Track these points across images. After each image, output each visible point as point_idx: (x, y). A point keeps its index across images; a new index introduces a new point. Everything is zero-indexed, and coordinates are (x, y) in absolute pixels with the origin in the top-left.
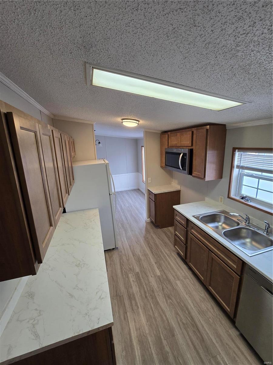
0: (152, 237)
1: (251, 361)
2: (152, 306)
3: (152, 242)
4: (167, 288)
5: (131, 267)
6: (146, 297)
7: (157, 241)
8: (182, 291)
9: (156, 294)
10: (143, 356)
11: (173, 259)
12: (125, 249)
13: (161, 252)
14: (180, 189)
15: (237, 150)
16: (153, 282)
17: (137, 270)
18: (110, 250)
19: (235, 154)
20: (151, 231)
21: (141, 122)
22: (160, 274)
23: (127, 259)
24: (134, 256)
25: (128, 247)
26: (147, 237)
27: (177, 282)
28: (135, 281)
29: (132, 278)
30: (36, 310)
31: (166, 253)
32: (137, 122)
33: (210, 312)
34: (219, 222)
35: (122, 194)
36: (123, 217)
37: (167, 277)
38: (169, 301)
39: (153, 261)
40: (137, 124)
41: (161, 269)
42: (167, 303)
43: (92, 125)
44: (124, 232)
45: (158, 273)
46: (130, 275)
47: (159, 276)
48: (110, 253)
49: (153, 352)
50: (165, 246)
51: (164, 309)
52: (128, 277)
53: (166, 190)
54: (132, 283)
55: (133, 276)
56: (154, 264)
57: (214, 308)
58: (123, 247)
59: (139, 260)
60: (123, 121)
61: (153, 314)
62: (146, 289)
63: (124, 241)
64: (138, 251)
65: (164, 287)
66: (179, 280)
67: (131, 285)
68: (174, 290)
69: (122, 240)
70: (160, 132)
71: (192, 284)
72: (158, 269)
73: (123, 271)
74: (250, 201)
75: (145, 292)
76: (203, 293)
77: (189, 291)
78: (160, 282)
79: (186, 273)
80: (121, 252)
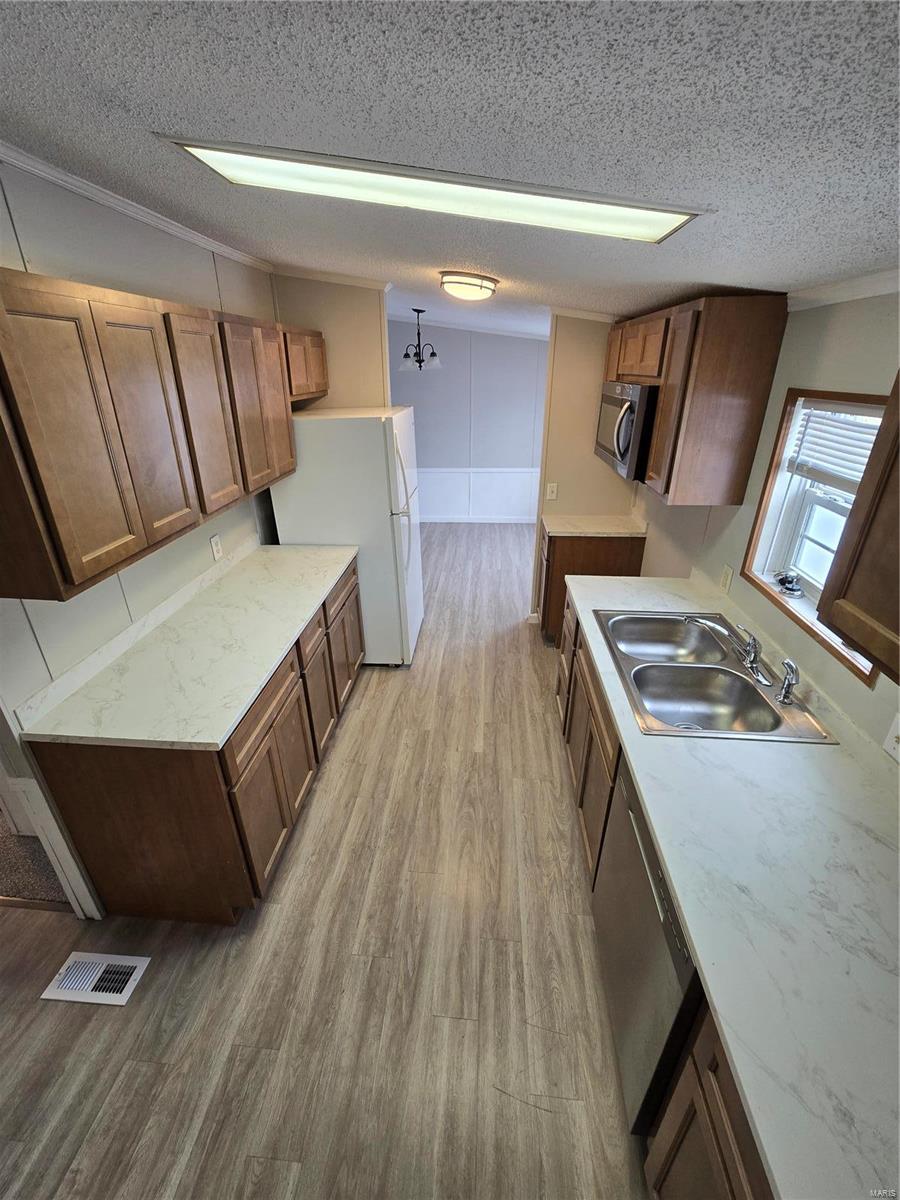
0: (518, 664)
1: (587, 985)
2: (421, 804)
3: (509, 676)
4: (481, 784)
5: (420, 715)
6: (417, 783)
7: (525, 676)
8: (516, 801)
9: (444, 787)
10: (347, 876)
11: (540, 729)
12: (427, 676)
13: (520, 705)
14: (646, 533)
15: (801, 401)
16: (453, 762)
17: (431, 725)
18: (387, 665)
19: (791, 413)
20: (526, 648)
21: (505, 284)
22: (481, 751)
23: (418, 697)
24: (439, 693)
25: (438, 669)
26: (504, 659)
27: (515, 779)
28: (410, 745)
29: (407, 738)
30: (117, 691)
31: (531, 711)
32: (491, 285)
33: (558, 865)
34: (679, 645)
35: (500, 532)
36: (468, 597)
37: (495, 761)
38: (465, 810)
39: (482, 717)
40: (490, 292)
41: (492, 742)
42: (459, 812)
43: (380, 293)
44: (446, 635)
45: (479, 746)
46: (406, 731)
47: (476, 754)
48: (384, 674)
49: (372, 880)
50: (542, 693)
51: (445, 819)
52: (398, 735)
53: (593, 531)
54: (402, 747)
55: (413, 735)
56: (482, 725)
57: (576, 862)
58: (424, 670)
59: (447, 706)
60: (446, 279)
61: (414, 821)
62: (426, 770)
63: (436, 656)
64: (457, 687)
65: (475, 779)
66: (524, 776)
67: (397, 750)
68: (495, 794)
69: (433, 651)
70: (609, 320)
71: (555, 796)
72: (484, 739)
73: (395, 720)
74: (799, 593)
75: (421, 775)
76: (570, 823)
77: (535, 808)
78: (472, 766)
79: (556, 772)
80: (414, 678)
